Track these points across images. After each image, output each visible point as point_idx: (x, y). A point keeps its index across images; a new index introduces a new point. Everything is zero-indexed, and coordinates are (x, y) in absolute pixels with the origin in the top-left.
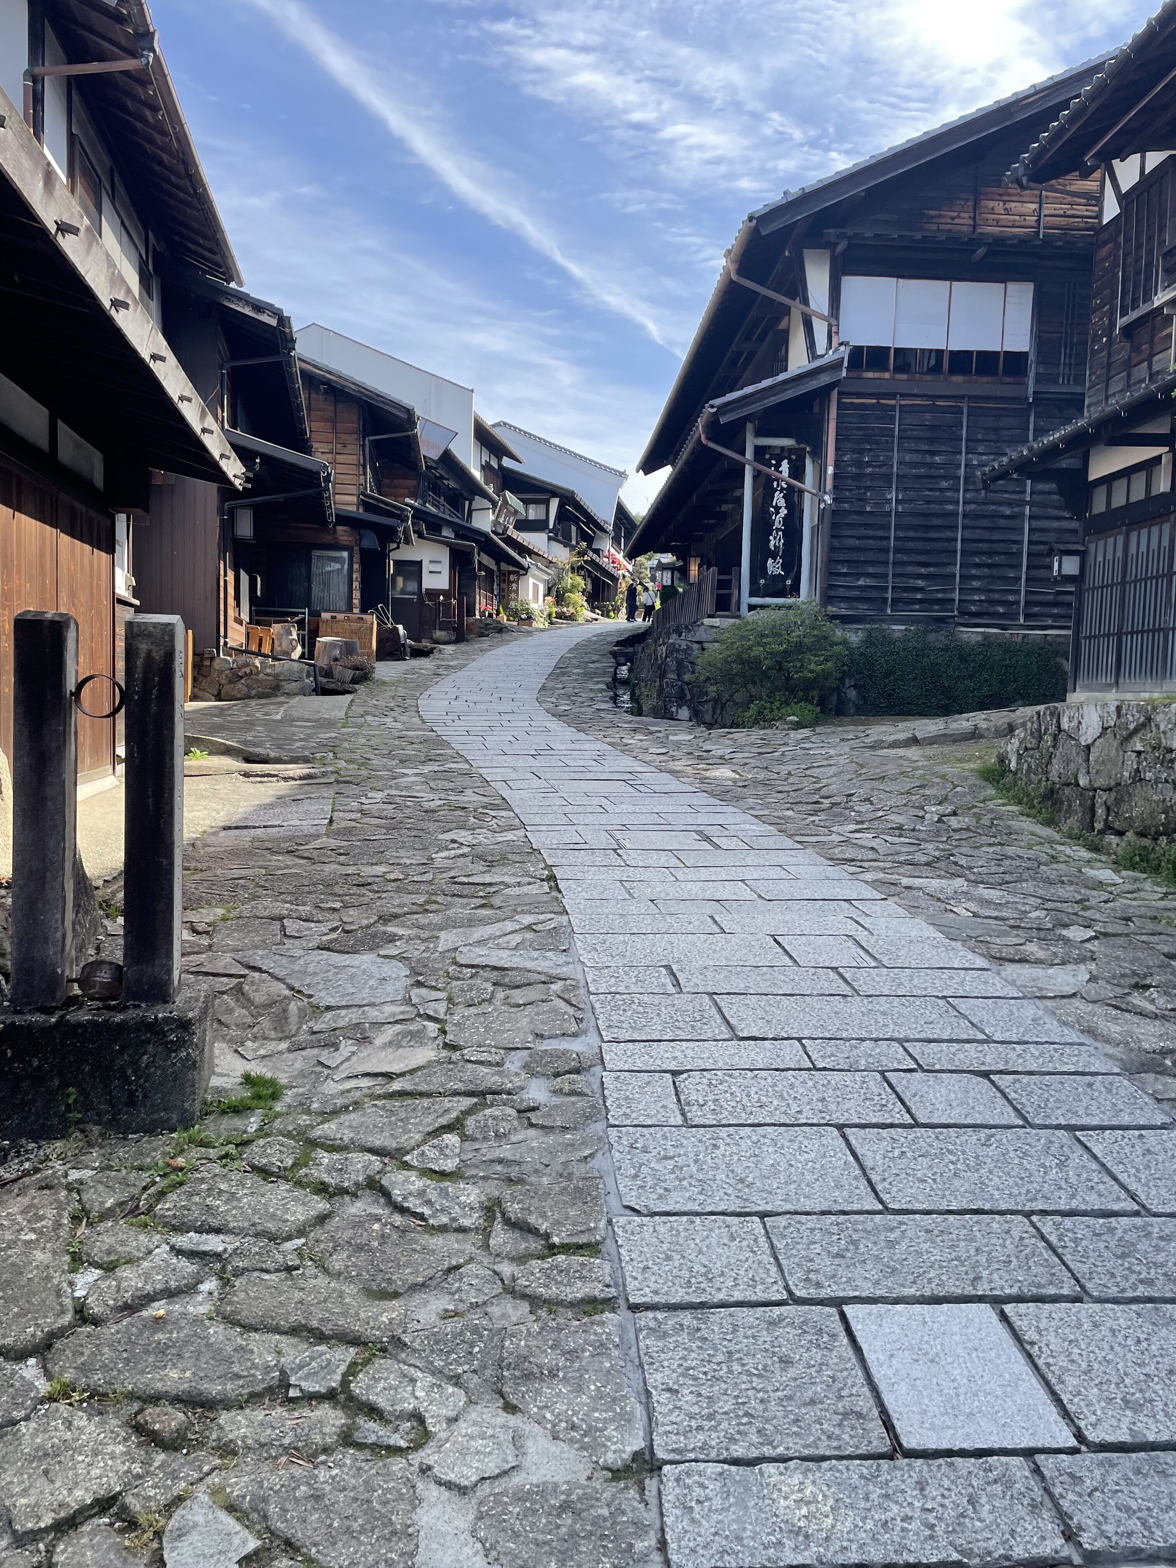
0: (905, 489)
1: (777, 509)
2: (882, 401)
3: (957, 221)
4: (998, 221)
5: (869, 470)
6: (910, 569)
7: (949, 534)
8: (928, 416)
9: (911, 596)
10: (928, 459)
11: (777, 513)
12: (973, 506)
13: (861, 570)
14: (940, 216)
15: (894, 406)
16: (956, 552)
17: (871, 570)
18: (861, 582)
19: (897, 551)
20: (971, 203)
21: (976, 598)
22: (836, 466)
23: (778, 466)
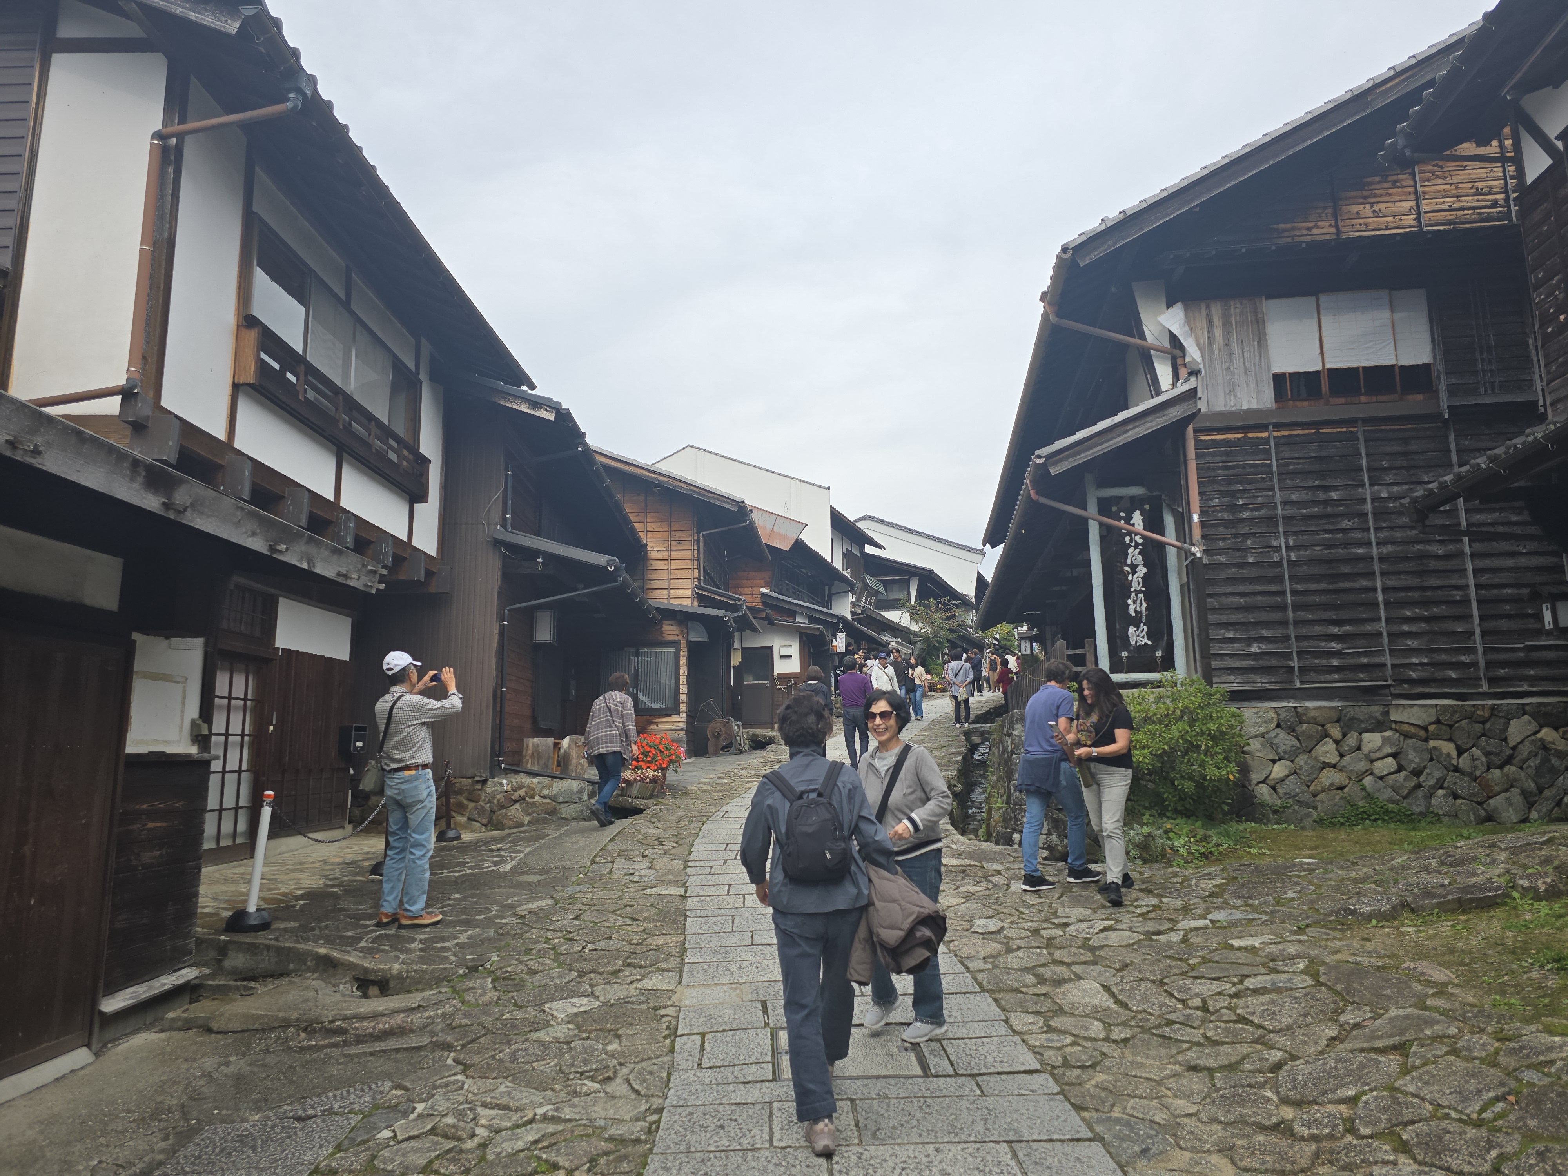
0: (1296, 533)
1: (1134, 568)
2: (1250, 435)
3: (1314, 231)
4: (1366, 225)
5: (1246, 514)
6: (1318, 629)
7: (1365, 583)
8: (1313, 446)
9: (1324, 662)
10: (1321, 496)
11: (1134, 572)
12: (1390, 548)
13: (1252, 633)
14: (1293, 229)
15: (1266, 441)
16: (1377, 604)
17: (1266, 633)
18: (1254, 649)
19: (1296, 607)
20: (1329, 211)
21: (1415, 660)
22: (1202, 513)
23: (1128, 519)
